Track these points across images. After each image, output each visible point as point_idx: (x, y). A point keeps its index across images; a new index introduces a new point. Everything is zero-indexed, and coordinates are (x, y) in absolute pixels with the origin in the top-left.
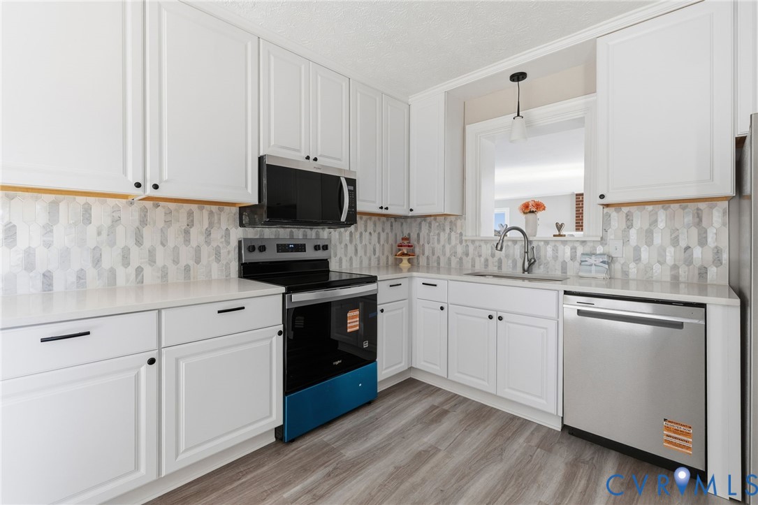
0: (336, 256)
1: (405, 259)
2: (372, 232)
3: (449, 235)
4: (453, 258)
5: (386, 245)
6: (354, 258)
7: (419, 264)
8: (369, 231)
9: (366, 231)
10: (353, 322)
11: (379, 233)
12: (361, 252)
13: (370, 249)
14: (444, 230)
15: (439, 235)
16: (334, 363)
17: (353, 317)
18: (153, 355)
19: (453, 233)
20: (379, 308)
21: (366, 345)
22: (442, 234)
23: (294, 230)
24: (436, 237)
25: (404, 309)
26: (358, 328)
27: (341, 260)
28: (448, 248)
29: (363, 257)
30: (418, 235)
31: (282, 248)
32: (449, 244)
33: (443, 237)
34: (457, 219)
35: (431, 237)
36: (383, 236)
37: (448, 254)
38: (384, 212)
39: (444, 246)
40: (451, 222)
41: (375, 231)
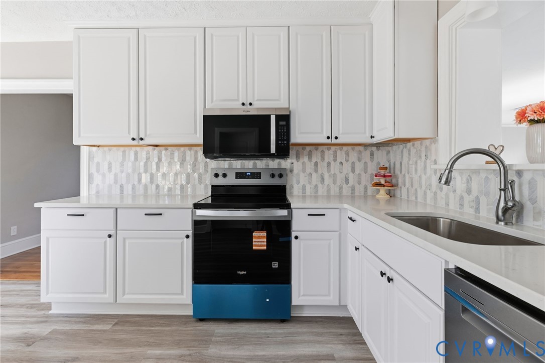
0: (298, 182)
1: (383, 190)
2: (344, 161)
3: (425, 163)
4: (428, 191)
5: (363, 174)
6: (320, 186)
7: (401, 196)
8: (339, 160)
9: (335, 160)
10: (260, 241)
11: (353, 163)
12: (327, 180)
13: (340, 178)
14: (420, 157)
15: (416, 163)
16: (238, 272)
17: (259, 237)
18: (112, 233)
19: (428, 161)
20: (294, 234)
21: (275, 265)
22: (419, 162)
23: (256, 161)
24: (414, 166)
25: (332, 241)
26: (265, 248)
27: (304, 187)
28: (424, 178)
29: (332, 186)
30: (401, 163)
31: (239, 175)
32: (425, 174)
33: (420, 164)
34: (431, 143)
35: (410, 166)
36: (359, 167)
37: (424, 188)
38: (334, 141)
39: (420, 177)
40: (426, 147)
41: (347, 161)
